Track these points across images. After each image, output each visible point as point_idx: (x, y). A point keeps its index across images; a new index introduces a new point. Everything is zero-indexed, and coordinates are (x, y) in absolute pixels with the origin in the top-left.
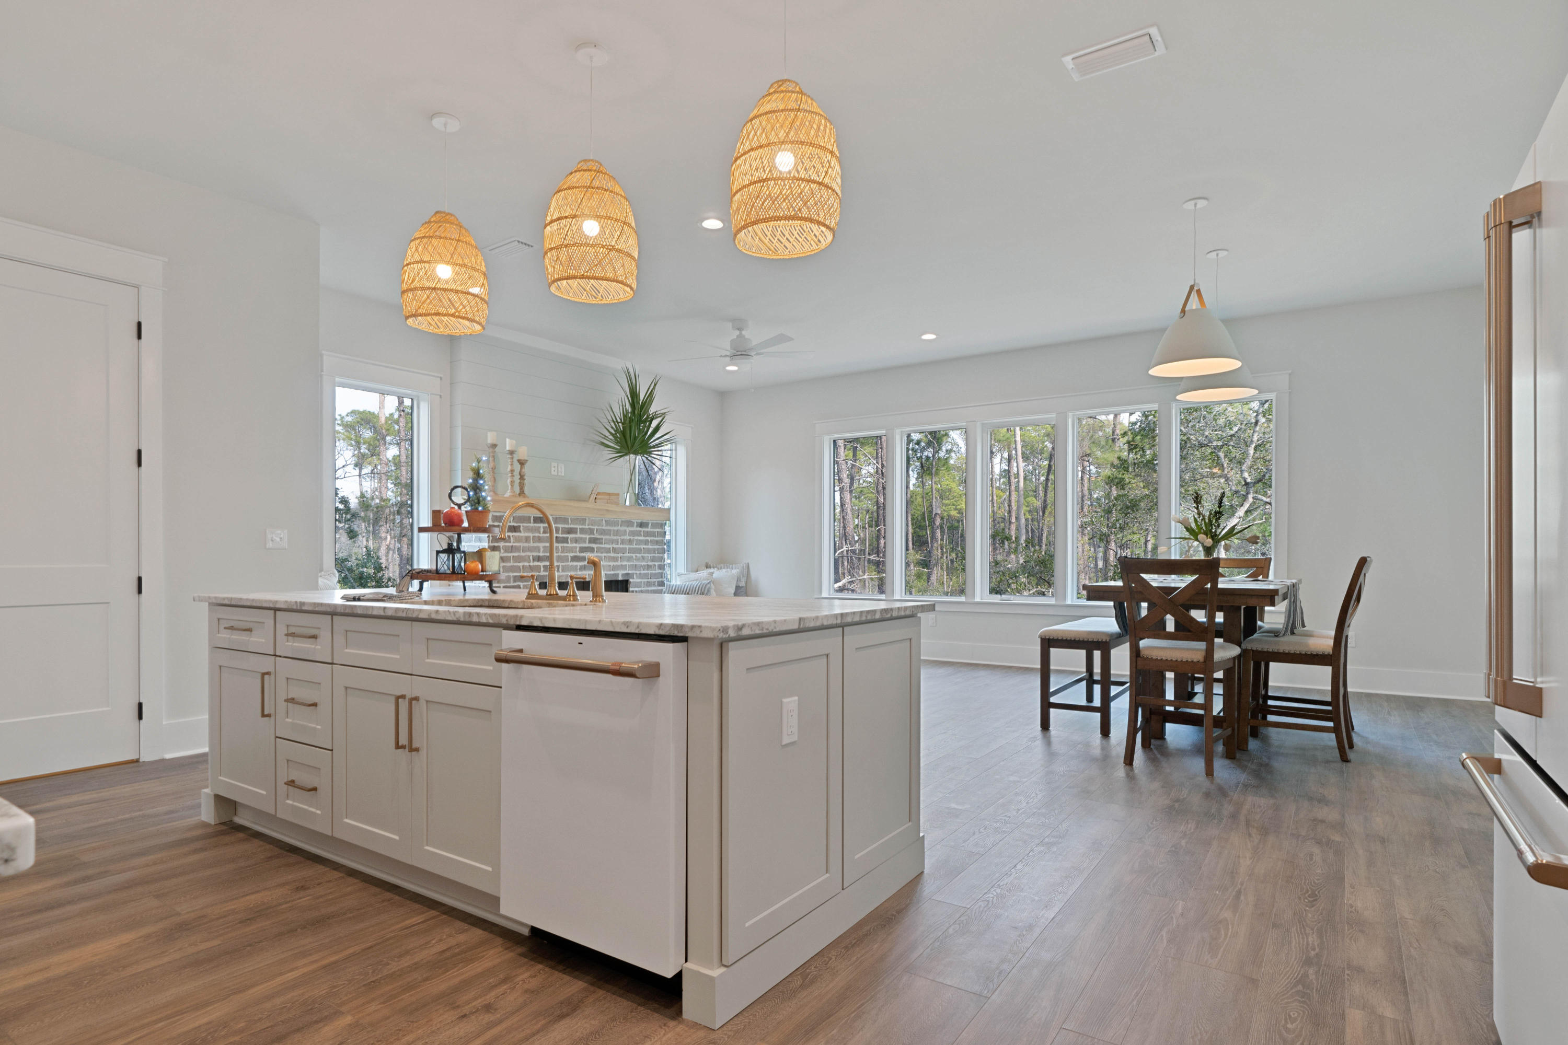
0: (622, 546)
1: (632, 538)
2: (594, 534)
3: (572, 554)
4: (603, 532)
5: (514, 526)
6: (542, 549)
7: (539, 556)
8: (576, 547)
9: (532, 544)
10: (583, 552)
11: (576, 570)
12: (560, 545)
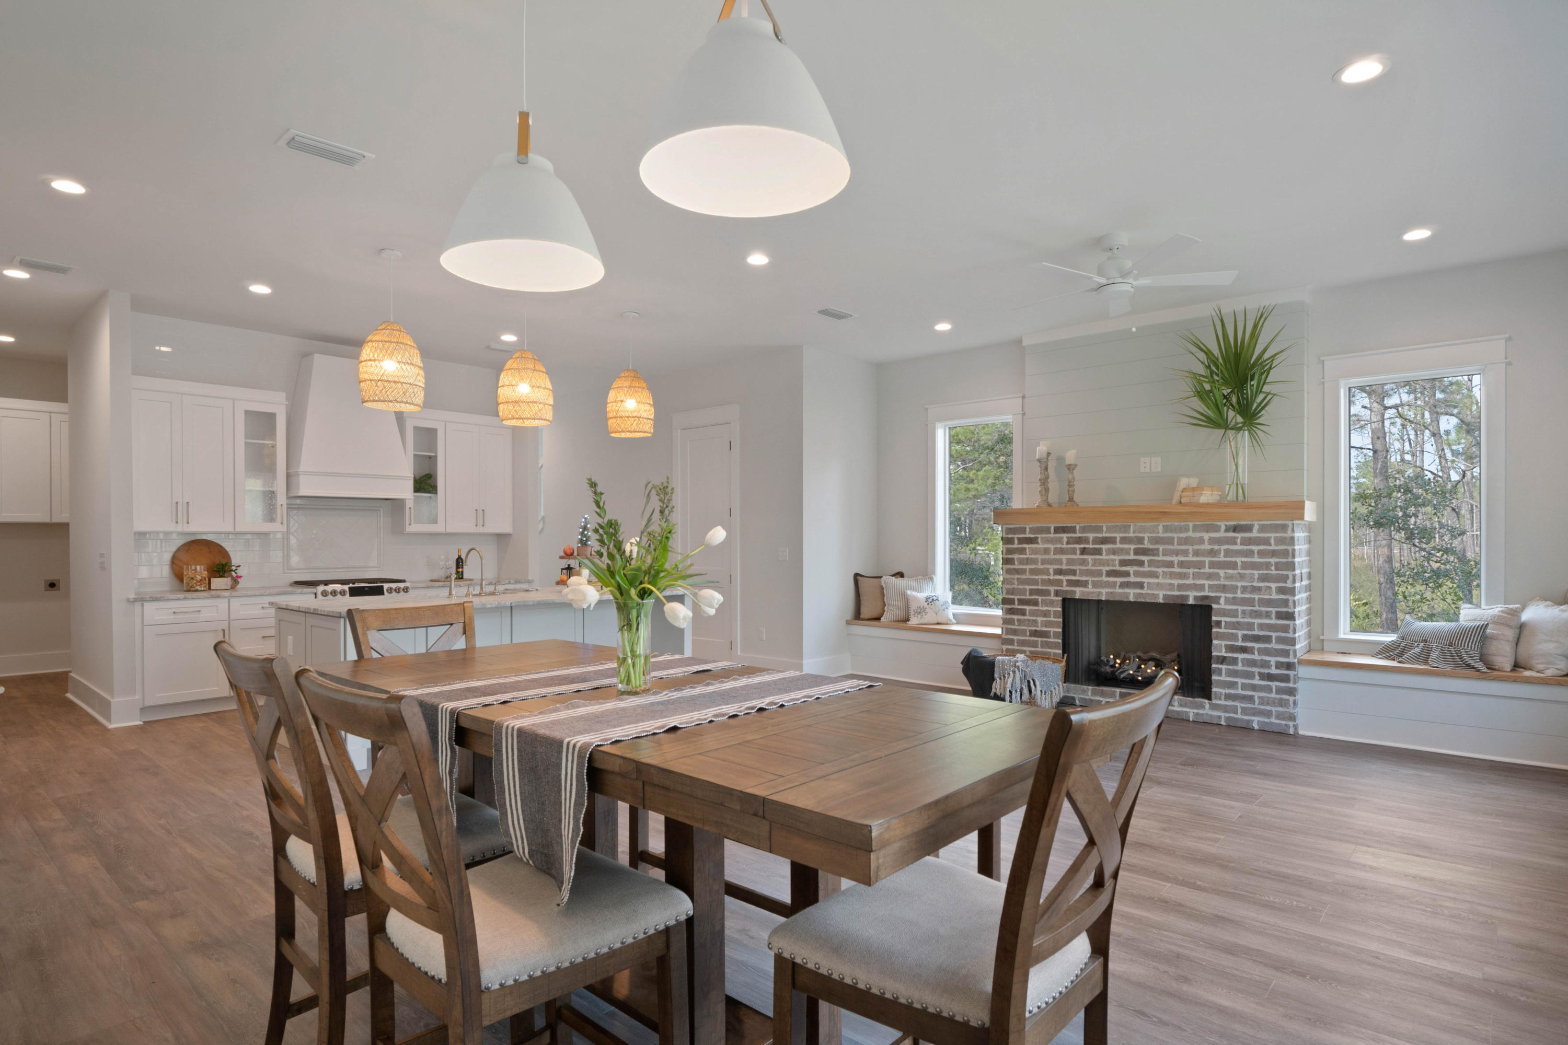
1: (1216, 547)
3: (1108, 568)
4: (1158, 541)
5: (1029, 538)
7: (1061, 570)
9: (1052, 556)
10: (1125, 565)
12: (1089, 558)
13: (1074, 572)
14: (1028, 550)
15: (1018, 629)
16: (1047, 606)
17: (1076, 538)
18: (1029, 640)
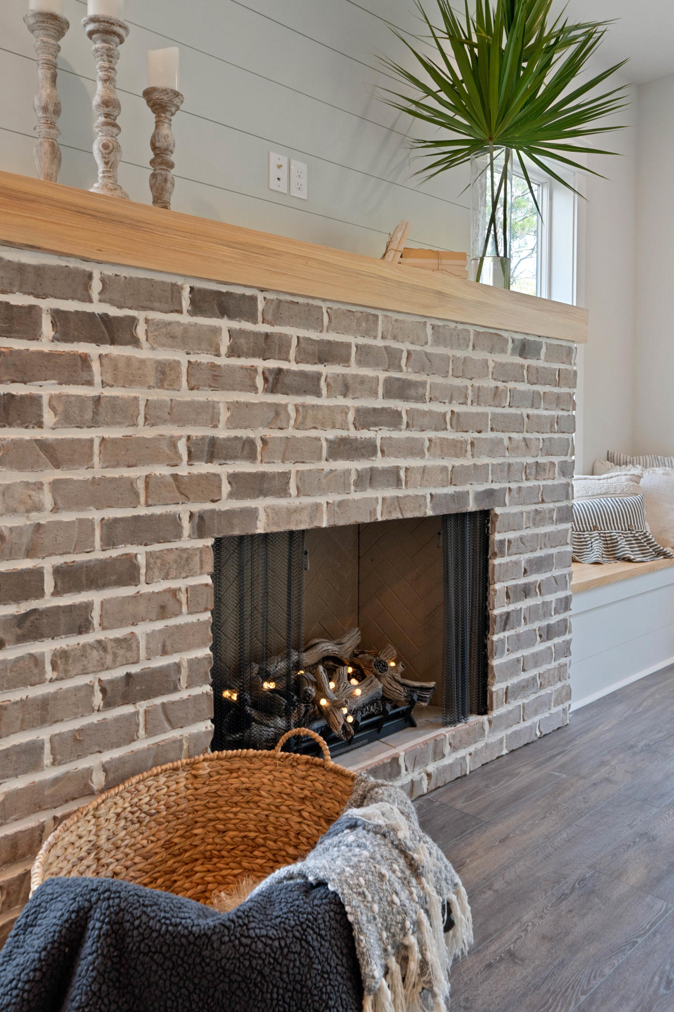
0: (475, 409)
1: (501, 385)
2: (400, 369)
3: (332, 434)
4: (426, 363)
5: (105, 318)
6: (224, 415)
7: (213, 441)
8: (345, 410)
9: (184, 395)
10: (366, 426)
11: (345, 488)
12: (290, 401)
13: (247, 449)
14: (96, 366)
15: (55, 696)
16: (166, 577)
17: (256, 334)
18: (104, 723)
